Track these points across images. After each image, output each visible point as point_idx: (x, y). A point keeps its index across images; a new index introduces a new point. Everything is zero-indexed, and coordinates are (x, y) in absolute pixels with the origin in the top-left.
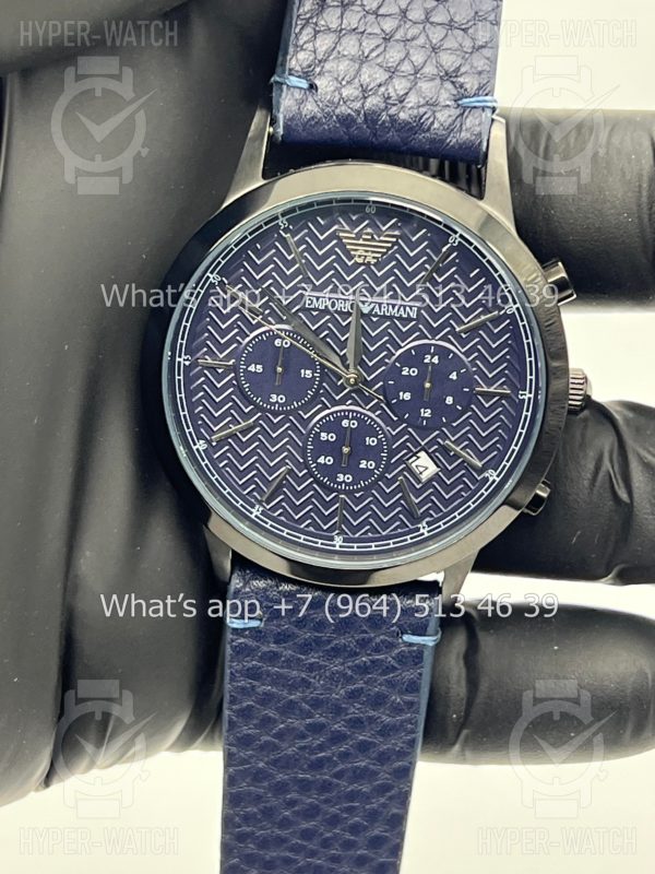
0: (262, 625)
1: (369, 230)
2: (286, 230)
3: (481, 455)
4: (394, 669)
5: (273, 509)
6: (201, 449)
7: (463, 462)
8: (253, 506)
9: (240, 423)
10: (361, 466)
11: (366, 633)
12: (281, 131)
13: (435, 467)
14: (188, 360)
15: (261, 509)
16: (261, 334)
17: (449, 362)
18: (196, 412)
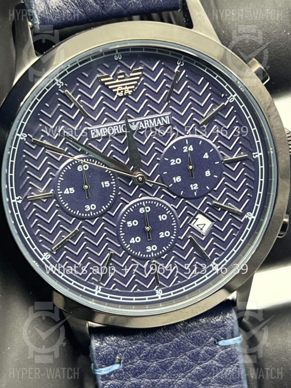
0: (122, 366)
1: (121, 71)
2: (63, 88)
3: (239, 205)
4: (220, 368)
5: (109, 285)
6: (46, 259)
7: (229, 212)
8: (94, 288)
9: (69, 233)
10: (161, 237)
11: (194, 348)
12: (38, 22)
13: (210, 222)
14: (20, 199)
15: (100, 287)
16: (66, 166)
17: (201, 147)
18: (36, 234)
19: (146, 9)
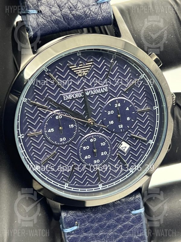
0: (78, 227)
1: (81, 62)
2: (48, 72)
3: (145, 136)
4: (132, 226)
5: (73, 183)
7: (139, 140)
8: (64, 184)
9: (51, 154)
10: (102, 155)
11: (118, 216)
13: (129, 146)
15: (68, 184)
16: (49, 116)
17: (124, 104)
18: (32, 155)
19: (93, 25)
